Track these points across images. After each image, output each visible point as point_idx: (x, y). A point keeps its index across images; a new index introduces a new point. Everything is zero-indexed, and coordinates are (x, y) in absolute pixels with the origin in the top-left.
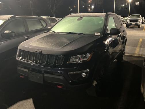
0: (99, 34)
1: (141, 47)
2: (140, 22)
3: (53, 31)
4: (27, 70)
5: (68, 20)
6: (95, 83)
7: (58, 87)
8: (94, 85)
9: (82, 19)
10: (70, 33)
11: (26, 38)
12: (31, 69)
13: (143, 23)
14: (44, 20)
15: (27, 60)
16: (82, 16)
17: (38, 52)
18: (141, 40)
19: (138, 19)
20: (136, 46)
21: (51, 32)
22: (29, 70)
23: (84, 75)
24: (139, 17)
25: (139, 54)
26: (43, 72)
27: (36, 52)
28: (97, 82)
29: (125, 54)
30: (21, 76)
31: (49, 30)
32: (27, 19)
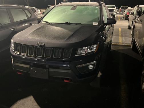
0: (97, 24)
1: (122, 36)
2: (115, 13)
3: (45, 22)
4: (28, 66)
5: (60, 9)
6: (100, 74)
7: (65, 81)
8: (99, 76)
9: (76, 8)
10: (67, 23)
11: (12, 30)
12: (32, 64)
13: (117, 14)
14: (27, 9)
15: (27, 54)
16: (75, 6)
17: (40, 45)
18: (120, 29)
19: (113, 10)
20: (118, 36)
21: (43, 22)
22: (30, 66)
23: (91, 67)
24: (113, 7)
25: (123, 43)
26: (47, 67)
27: (38, 45)
28: (102, 74)
29: (112, 44)
30: (19, 73)
31: (40, 21)
32: (10, 8)
